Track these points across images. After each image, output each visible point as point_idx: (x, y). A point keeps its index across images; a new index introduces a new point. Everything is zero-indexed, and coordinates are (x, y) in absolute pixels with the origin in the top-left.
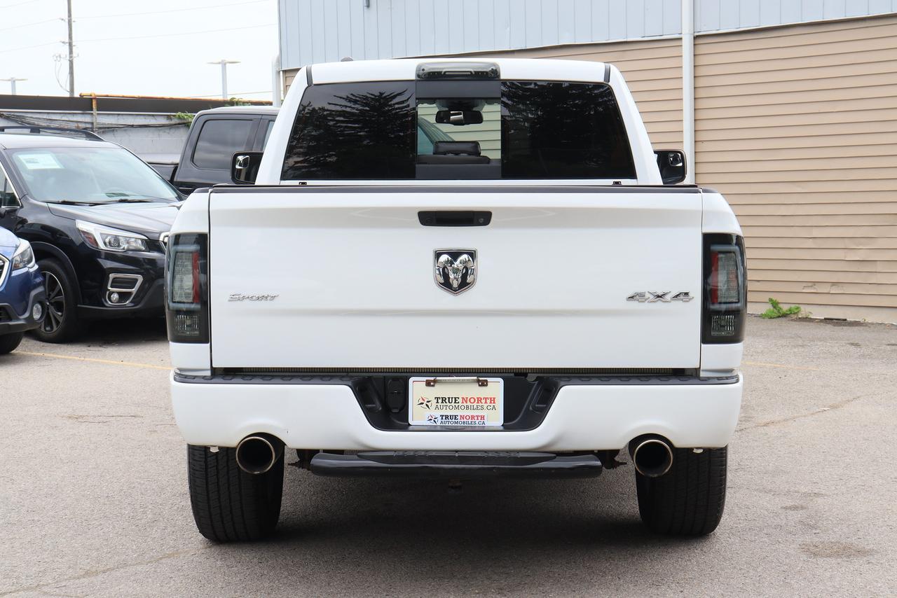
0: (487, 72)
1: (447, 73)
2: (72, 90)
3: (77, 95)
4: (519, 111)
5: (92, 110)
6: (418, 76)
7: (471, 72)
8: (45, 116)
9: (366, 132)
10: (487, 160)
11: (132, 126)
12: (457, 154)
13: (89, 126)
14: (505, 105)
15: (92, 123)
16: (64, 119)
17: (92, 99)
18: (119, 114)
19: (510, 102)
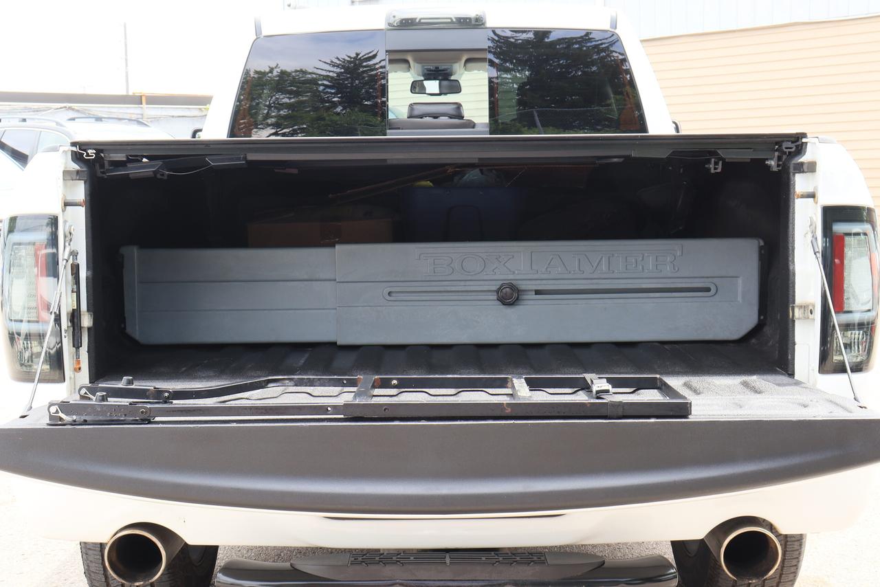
0: (470, 19)
1: (422, 21)
2: (127, 91)
3: (131, 93)
4: (507, 70)
5: (141, 104)
6: (390, 24)
7: (451, 19)
8: (106, 110)
9: (338, 97)
10: (471, 125)
11: (173, 116)
12: (436, 117)
13: (140, 116)
14: (492, 63)
15: (142, 115)
16: (121, 111)
17: (141, 97)
18: (162, 108)
19: (497, 61)
